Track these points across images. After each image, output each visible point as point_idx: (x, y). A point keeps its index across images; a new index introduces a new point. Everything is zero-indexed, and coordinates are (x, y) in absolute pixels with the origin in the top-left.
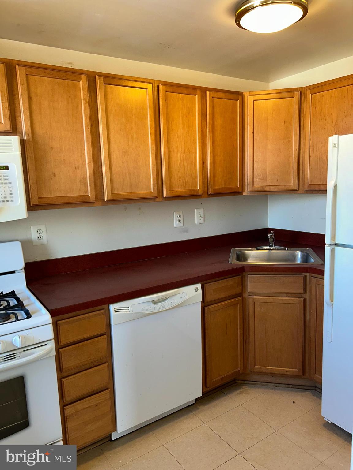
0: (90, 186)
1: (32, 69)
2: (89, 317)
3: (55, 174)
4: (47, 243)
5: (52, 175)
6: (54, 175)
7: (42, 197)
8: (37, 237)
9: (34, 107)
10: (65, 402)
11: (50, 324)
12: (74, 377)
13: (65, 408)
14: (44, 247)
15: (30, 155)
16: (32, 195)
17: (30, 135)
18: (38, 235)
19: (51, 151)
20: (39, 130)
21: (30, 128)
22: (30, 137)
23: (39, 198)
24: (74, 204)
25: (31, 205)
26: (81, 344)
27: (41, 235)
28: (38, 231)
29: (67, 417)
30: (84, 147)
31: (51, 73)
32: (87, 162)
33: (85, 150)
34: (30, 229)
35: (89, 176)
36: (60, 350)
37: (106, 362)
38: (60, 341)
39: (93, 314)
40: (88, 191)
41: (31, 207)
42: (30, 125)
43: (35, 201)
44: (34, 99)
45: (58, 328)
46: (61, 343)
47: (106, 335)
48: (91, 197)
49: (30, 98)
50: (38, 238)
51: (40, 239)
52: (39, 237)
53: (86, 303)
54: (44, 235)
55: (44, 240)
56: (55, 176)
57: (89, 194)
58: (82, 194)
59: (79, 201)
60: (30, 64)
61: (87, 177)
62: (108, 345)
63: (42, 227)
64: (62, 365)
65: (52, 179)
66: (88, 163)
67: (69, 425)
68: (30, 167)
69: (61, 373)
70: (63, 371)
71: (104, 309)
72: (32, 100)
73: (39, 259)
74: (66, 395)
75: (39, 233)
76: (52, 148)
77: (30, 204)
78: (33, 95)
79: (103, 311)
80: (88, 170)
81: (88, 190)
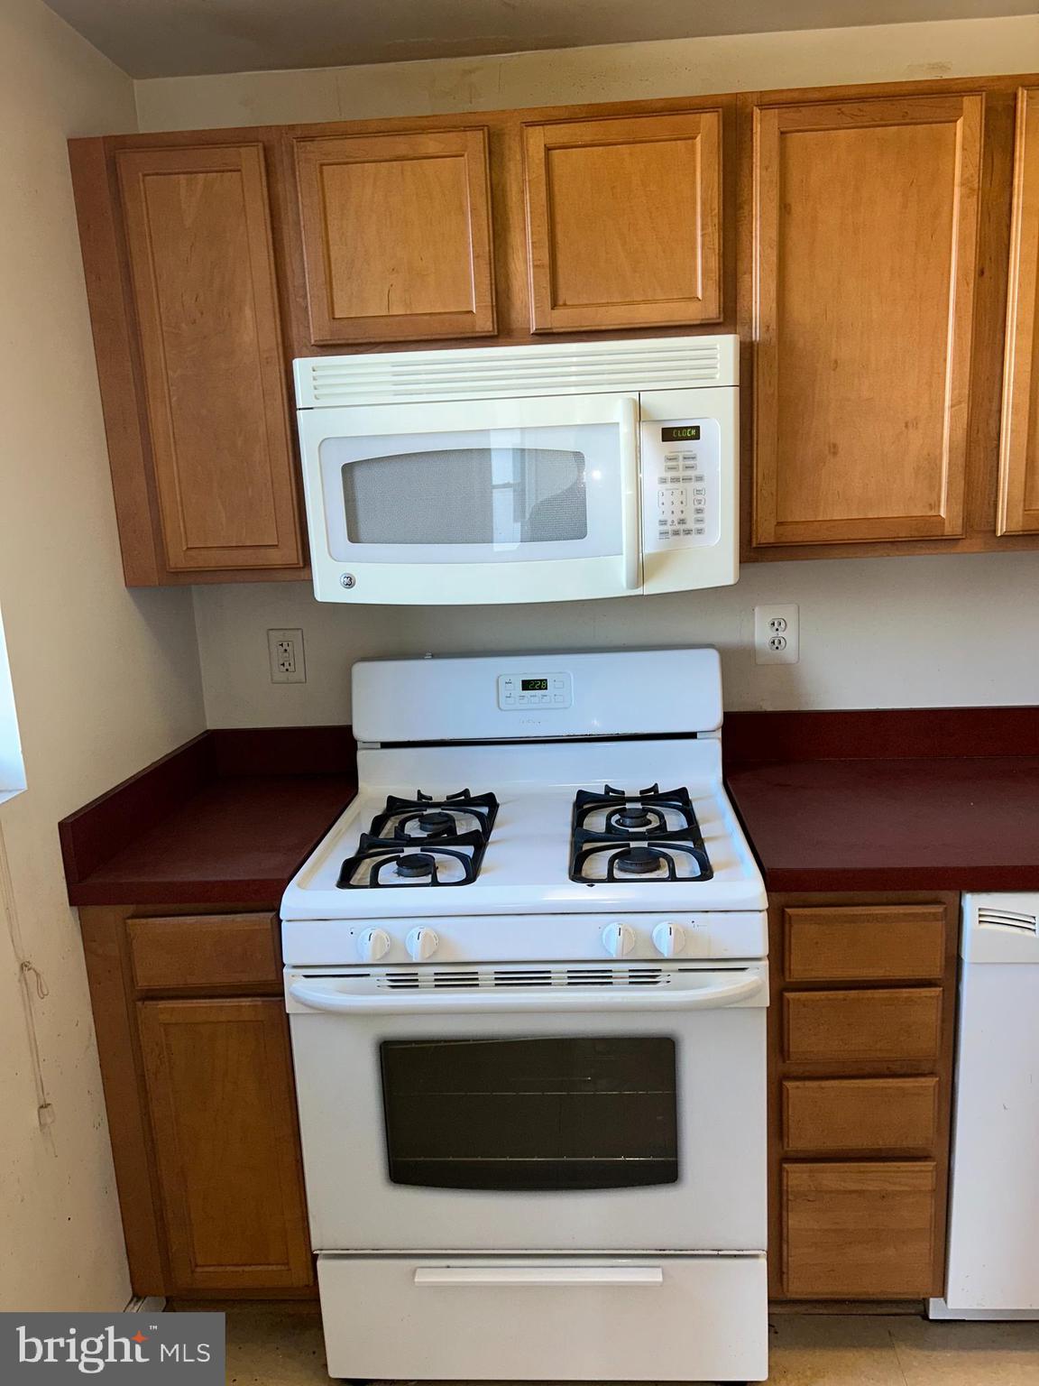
0: (950, 483)
1: (800, 111)
2: (885, 917)
3: (835, 446)
4: (798, 662)
5: (827, 452)
6: (834, 449)
7: (790, 520)
8: (768, 641)
9: (794, 234)
10: (786, 1148)
11: (760, 911)
12: (823, 1088)
13: (785, 1166)
14: (786, 673)
15: (765, 388)
16: (759, 516)
17: (774, 325)
18: (774, 634)
19: (832, 372)
20: (801, 310)
21: (774, 305)
22: (773, 333)
23: (780, 524)
24: (889, 545)
25: (754, 545)
26: (853, 994)
27: (781, 634)
28: (773, 624)
29: (788, 1196)
30: (946, 352)
31: (861, 111)
32: (947, 403)
33: (945, 360)
34: (754, 614)
35: (950, 451)
36: (788, 995)
37: (932, 1074)
38: (790, 970)
39: (902, 911)
40: (939, 502)
41: (752, 550)
42: (775, 296)
43: (766, 533)
44: (797, 210)
45: (787, 926)
46: (790, 973)
47: (941, 989)
48: (946, 522)
49: (784, 208)
50: (773, 642)
51: (777, 648)
52: (776, 642)
53: (881, 871)
54: (789, 635)
55: (789, 652)
56: (835, 454)
57: (943, 514)
58: (918, 511)
59: (903, 534)
60: (796, 95)
61: (941, 454)
62: (943, 1021)
63: (788, 613)
64: (789, 1040)
65: (824, 465)
66: (952, 406)
67: (793, 1221)
68: (764, 427)
69: (784, 1062)
70: (789, 1059)
71: (944, 903)
72: (789, 213)
73: (769, 706)
74: (792, 1131)
75: (777, 630)
76: (836, 362)
77: (750, 541)
78: (793, 199)
79: (939, 909)
80: (949, 428)
81: (939, 497)
